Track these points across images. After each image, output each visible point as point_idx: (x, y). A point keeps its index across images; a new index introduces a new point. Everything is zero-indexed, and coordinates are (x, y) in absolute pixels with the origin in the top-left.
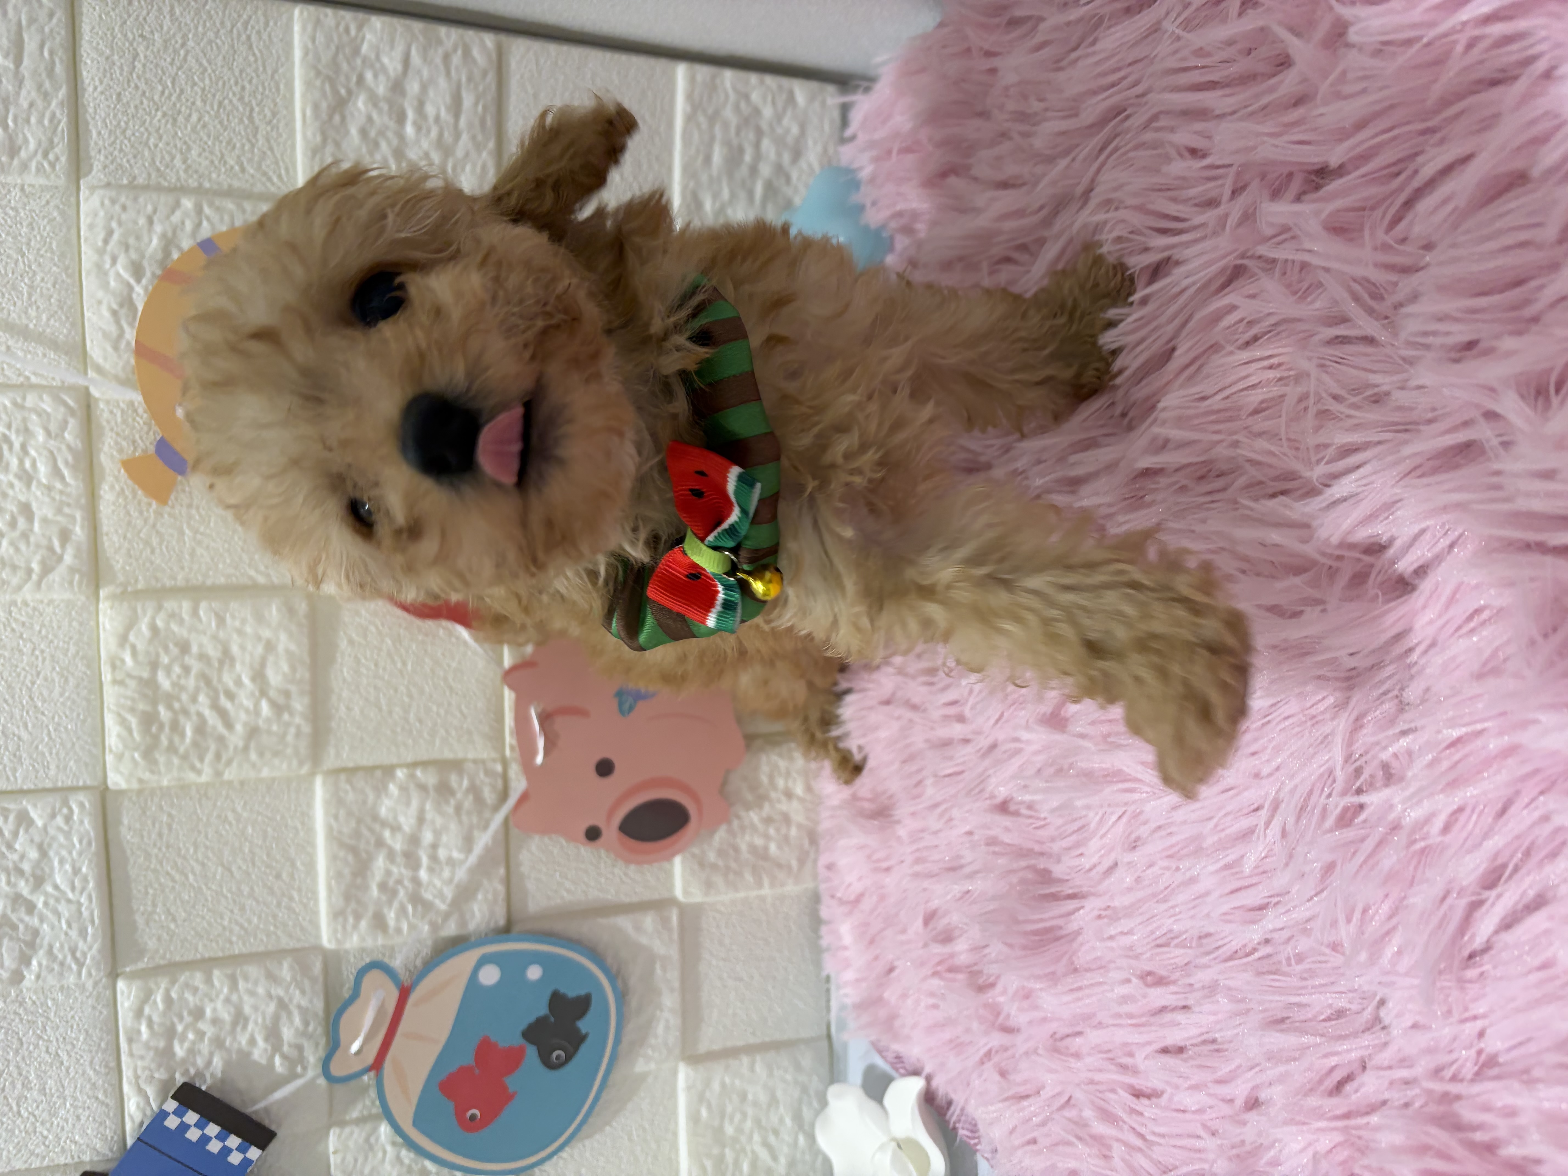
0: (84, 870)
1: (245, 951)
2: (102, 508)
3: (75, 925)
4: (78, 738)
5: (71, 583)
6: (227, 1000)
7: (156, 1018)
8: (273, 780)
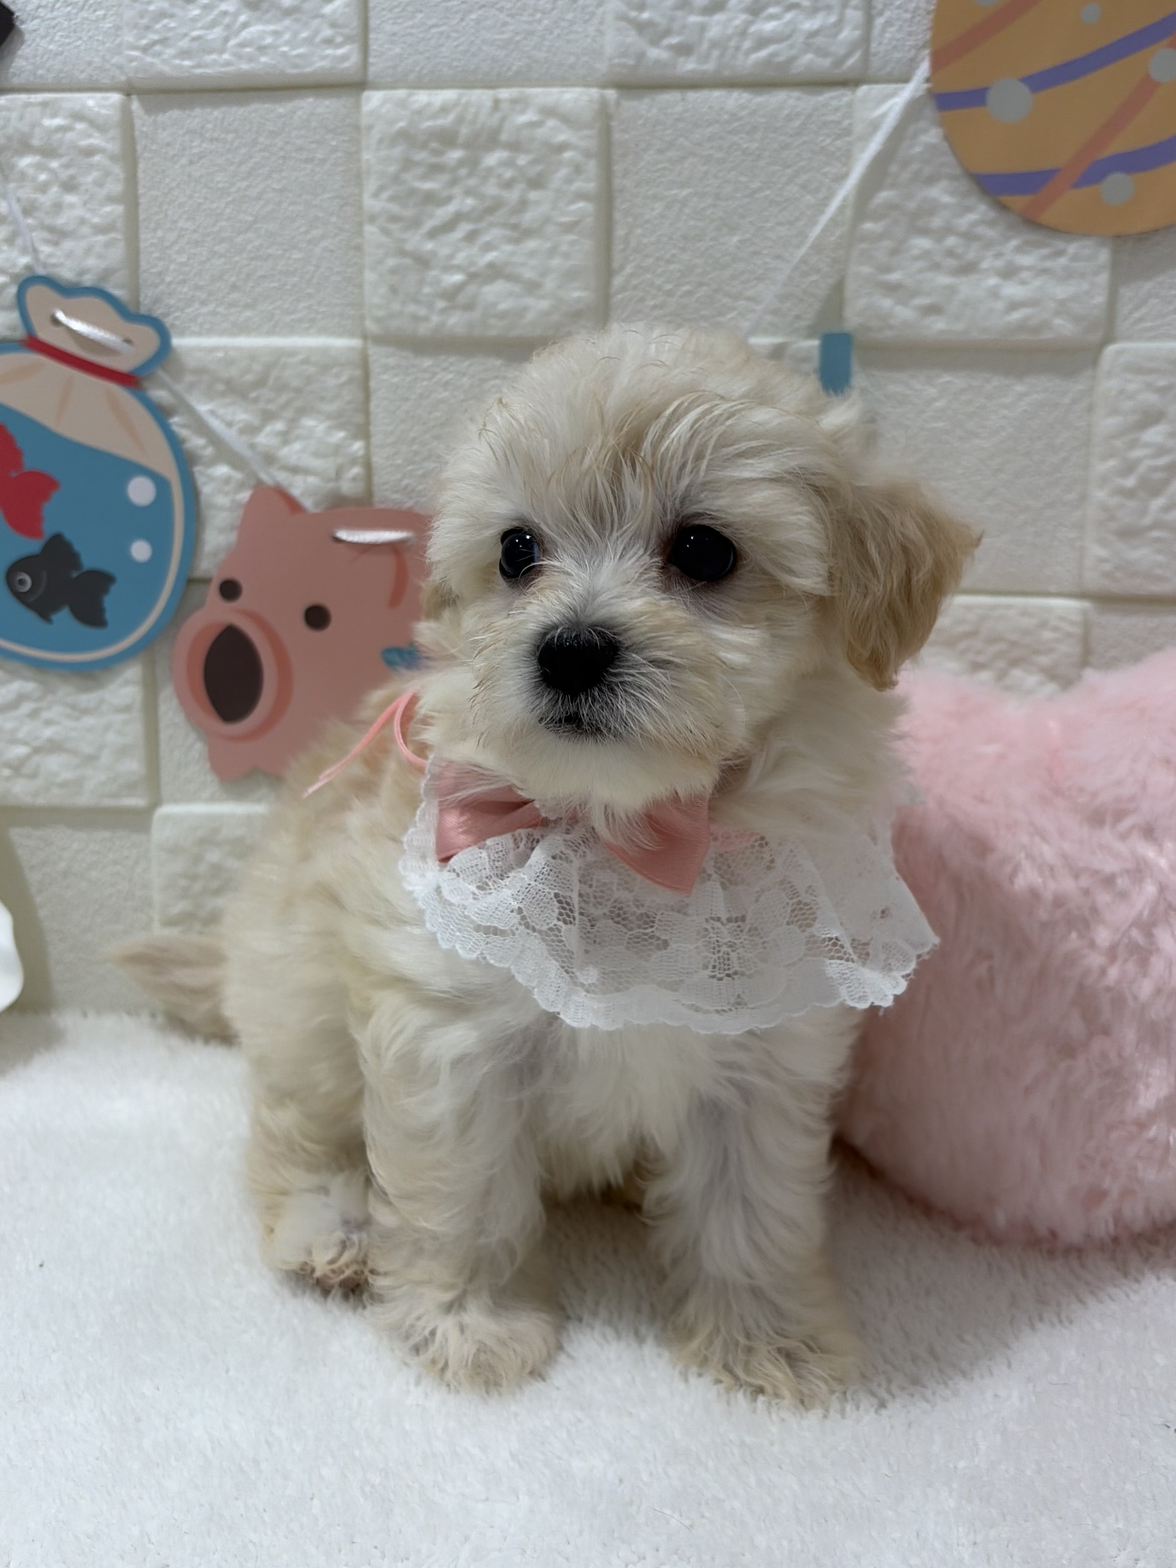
0: (263, 59)
1: (143, 245)
2: (717, 94)
3: (195, 45)
4: (428, 58)
5: (624, 55)
6: (82, 221)
7: (69, 136)
8: (360, 286)
